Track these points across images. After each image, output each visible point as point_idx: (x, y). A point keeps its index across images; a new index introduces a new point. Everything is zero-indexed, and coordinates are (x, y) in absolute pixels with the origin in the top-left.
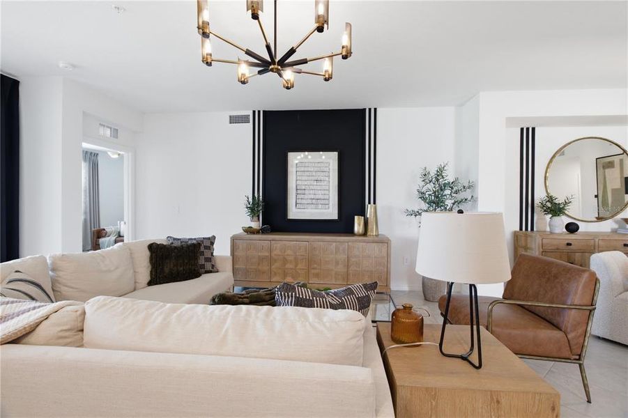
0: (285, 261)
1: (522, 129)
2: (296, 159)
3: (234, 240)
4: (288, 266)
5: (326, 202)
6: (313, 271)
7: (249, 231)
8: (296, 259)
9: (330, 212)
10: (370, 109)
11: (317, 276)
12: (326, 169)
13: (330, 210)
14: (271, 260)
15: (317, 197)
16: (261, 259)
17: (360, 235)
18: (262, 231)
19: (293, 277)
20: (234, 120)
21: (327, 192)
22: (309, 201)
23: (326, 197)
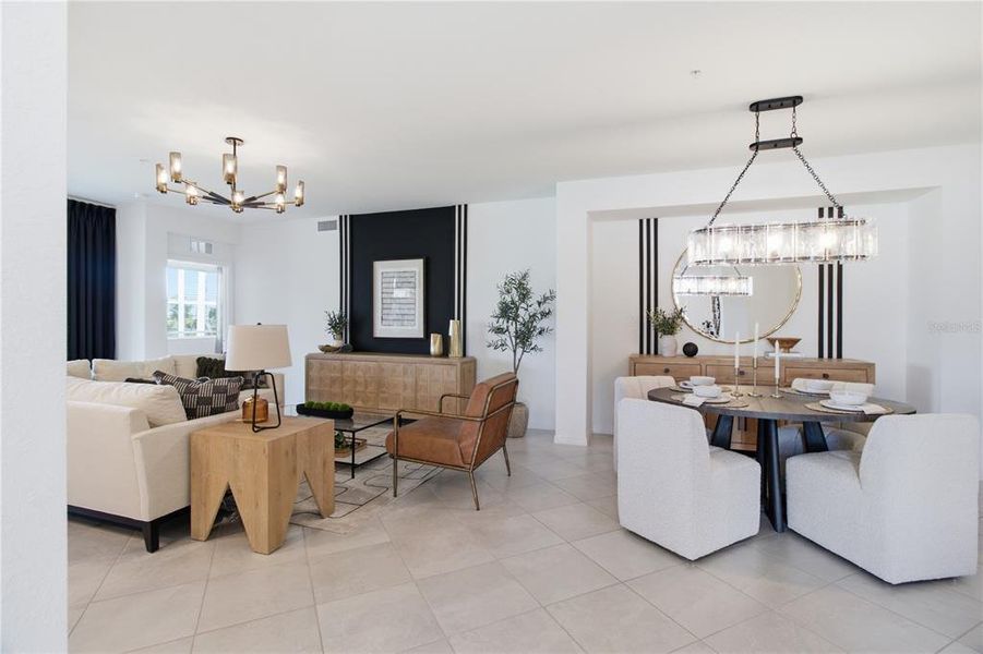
0: (356, 382)
1: (641, 221)
2: (381, 268)
3: (309, 359)
4: (359, 388)
5: (412, 317)
6: (382, 395)
7: (326, 349)
8: (366, 381)
9: (415, 329)
10: (460, 207)
11: (385, 400)
12: (412, 280)
13: (416, 327)
14: (343, 382)
15: (403, 312)
16: (333, 381)
17: (436, 356)
18: (343, 350)
19: (363, 402)
20: (324, 226)
21: (412, 306)
22: (395, 317)
23: (412, 312)
